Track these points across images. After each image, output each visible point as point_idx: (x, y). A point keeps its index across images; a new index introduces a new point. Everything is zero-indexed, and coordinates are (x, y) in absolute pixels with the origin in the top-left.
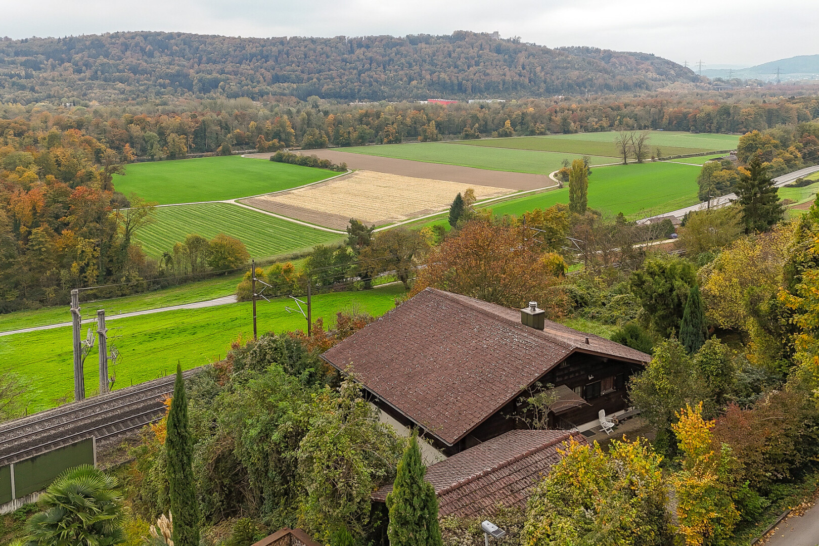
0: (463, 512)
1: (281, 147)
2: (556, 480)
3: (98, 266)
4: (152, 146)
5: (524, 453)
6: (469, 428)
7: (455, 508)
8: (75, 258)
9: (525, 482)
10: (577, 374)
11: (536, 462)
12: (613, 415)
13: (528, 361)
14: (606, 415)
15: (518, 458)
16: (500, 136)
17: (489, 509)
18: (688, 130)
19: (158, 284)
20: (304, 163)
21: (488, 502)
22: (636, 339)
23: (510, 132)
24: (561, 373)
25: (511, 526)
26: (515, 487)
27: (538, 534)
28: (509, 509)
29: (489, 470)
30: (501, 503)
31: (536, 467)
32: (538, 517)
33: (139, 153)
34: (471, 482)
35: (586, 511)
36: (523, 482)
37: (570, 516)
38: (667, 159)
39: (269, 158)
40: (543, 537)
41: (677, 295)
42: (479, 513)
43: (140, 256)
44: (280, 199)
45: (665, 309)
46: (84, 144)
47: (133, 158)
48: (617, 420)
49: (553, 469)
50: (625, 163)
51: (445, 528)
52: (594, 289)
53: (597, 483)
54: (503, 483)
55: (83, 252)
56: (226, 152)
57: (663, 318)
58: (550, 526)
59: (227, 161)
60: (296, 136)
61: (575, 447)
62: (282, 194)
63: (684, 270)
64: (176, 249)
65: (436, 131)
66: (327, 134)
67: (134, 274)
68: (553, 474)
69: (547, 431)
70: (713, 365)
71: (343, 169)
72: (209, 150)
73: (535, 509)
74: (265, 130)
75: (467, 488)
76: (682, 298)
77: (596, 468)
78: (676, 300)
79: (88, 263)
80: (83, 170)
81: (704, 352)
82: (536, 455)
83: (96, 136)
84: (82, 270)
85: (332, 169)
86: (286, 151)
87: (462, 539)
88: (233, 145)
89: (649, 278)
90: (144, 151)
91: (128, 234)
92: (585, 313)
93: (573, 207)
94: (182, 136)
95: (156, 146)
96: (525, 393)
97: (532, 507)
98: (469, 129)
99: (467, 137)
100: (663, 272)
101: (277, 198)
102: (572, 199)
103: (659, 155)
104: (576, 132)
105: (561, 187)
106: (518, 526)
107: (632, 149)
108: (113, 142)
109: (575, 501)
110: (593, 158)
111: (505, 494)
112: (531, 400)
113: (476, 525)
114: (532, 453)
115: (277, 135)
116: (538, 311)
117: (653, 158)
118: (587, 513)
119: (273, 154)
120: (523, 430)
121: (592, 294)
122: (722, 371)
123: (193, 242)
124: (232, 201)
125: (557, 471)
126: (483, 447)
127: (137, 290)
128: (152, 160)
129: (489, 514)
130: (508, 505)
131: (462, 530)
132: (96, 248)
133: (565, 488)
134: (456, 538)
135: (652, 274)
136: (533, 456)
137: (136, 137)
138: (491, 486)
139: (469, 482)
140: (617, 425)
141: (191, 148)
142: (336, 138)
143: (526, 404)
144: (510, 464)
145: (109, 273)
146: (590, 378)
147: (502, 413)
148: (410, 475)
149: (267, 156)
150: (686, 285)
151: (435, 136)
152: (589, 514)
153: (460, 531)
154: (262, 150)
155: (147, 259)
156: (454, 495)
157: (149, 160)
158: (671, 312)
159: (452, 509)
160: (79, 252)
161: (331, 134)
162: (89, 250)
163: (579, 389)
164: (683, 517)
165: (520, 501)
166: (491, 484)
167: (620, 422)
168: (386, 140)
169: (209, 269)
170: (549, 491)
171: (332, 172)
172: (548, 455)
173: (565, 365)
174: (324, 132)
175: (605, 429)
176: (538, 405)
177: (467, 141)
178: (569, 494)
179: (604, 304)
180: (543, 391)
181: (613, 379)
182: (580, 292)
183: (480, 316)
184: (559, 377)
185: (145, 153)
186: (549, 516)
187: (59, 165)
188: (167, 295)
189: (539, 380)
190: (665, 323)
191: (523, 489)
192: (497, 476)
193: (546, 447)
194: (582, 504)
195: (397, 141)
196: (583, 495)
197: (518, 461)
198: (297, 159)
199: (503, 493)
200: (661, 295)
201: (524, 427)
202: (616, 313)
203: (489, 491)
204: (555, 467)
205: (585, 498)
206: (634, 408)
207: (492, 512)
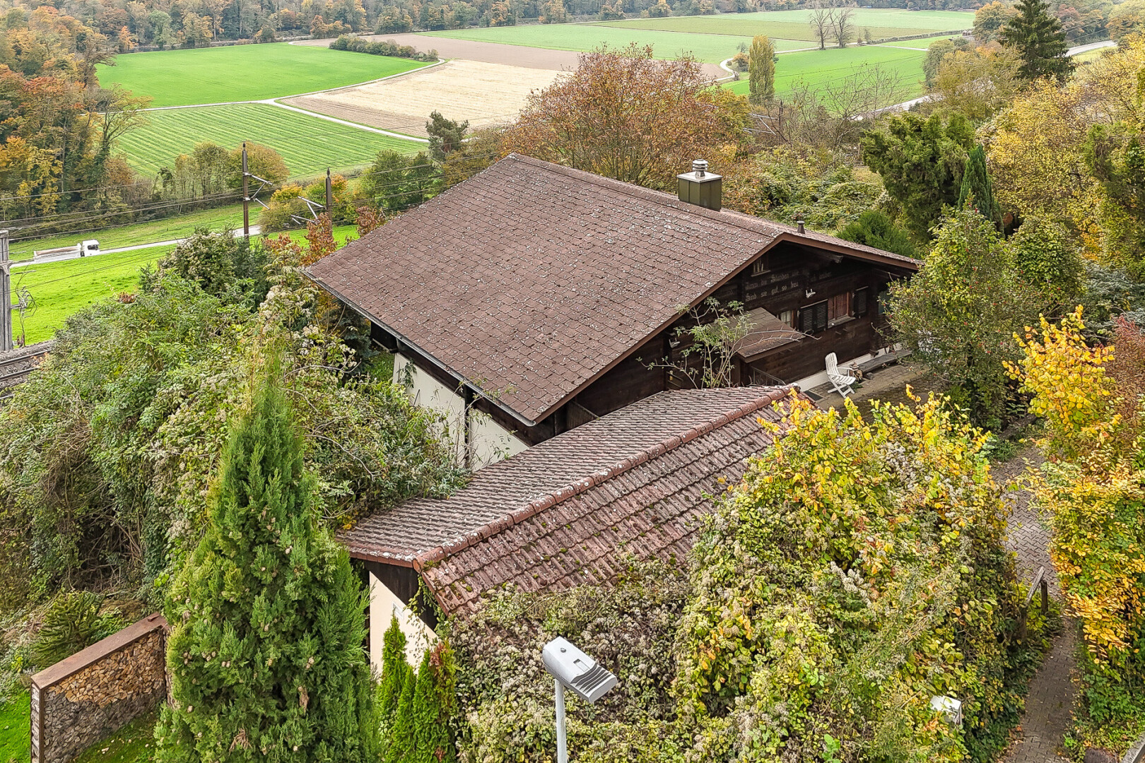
0: (536, 578)
1: (346, 31)
2: (759, 495)
3: (60, 188)
4: (161, 31)
5: (683, 434)
6: (570, 388)
7: (518, 567)
8: (24, 176)
9: (687, 499)
10: (784, 288)
11: (711, 453)
12: (851, 362)
13: (690, 261)
14: (839, 364)
15: (671, 445)
16: (653, 15)
17: (601, 567)
18: (905, 7)
19: (150, 212)
20: (377, 51)
21: (598, 548)
22: (882, 235)
23: (666, 11)
24: (755, 286)
25: (652, 607)
26: (663, 512)
27: (721, 638)
28: (650, 564)
29: (605, 473)
30: (631, 549)
31: (711, 463)
32: (719, 590)
33: (143, 40)
34: (562, 504)
35: (843, 575)
36: (681, 497)
37: (800, 584)
38: (878, 43)
39: (328, 46)
40: (732, 645)
41: (946, 165)
42: (576, 579)
43: (124, 173)
44: (340, 97)
45: (923, 190)
46: (59, 27)
47: (132, 47)
48: (859, 372)
49: (753, 467)
50: (823, 48)
51: (487, 623)
52: (797, 178)
53: (861, 499)
54: (635, 505)
55: (36, 167)
56: (267, 38)
57: (921, 204)
58: (750, 615)
59: (269, 50)
60: (367, 17)
61: (803, 416)
62: (344, 90)
63: (953, 124)
64: (179, 164)
65: (563, 10)
66: (412, 14)
67: (115, 199)
68: (752, 479)
69: (730, 390)
70: (1042, 260)
71: (432, 58)
72: (245, 36)
73: (712, 568)
74: (324, 10)
75: (551, 517)
76: (954, 170)
77: (853, 463)
78: (943, 173)
79: (44, 182)
80: (53, 59)
81: (1023, 239)
82: (710, 439)
83: (80, 17)
84: (35, 192)
85: (417, 58)
86: (352, 36)
87: (527, 651)
88: (278, 29)
89: (894, 139)
90: (149, 36)
91: (106, 142)
92: (785, 214)
93: (755, 99)
94: (205, 18)
95: (167, 29)
96: (685, 319)
97: (703, 563)
98: (610, 7)
99: (607, 17)
100: (919, 130)
101: (336, 96)
102: (753, 89)
103: (867, 39)
104: (755, 10)
105: (737, 78)
106: (670, 607)
107: (832, 30)
108: (105, 25)
109: (810, 545)
110: (779, 43)
111: (639, 529)
112: (697, 330)
113: (564, 611)
114: (701, 435)
115: (342, 15)
116: (709, 176)
117: (860, 41)
118: (845, 580)
119: (334, 40)
120: (682, 391)
121: (795, 185)
122: (1061, 271)
123: (205, 153)
124: (271, 102)
125: (763, 472)
126: (598, 425)
127: (119, 221)
128: (161, 48)
129: (600, 579)
130: (645, 553)
131: (531, 626)
132: (56, 161)
133: (783, 514)
134: (511, 648)
135: (899, 133)
136: (703, 441)
137: (140, 19)
138: (607, 510)
139: (555, 504)
140: (860, 381)
141: (218, 33)
142: (424, 19)
143: (689, 340)
144: (651, 458)
145: (77, 197)
146: (808, 295)
147: (640, 359)
148: (242, 511)
149: (327, 43)
150: (959, 147)
151: (562, 16)
152: (849, 581)
153: (525, 628)
154: (319, 35)
155: (136, 178)
156: (518, 537)
157: (155, 50)
158: (934, 195)
159: (509, 570)
160: (30, 167)
161: (417, 14)
162: (45, 165)
163: (787, 317)
164: (1072, 573)
165: (674, 543)
166: (608, 506)
167: (864, 374)
168: (493, 21)
169: (228, 191)
170: (744, 522)
171: (416, 62)
172: (737, 437)
173: (760, 270)
174: (407, 11)
175: (838, 388)
176: (712, 343)
177: (607, 23)
178: (795, 528)
179: (815, 199)
180: (720, 313)
181: (850, 297)
182: (775, 182)
183: (603, 192)
184: (751, 292)
185: (150, 39)
186: (746, 588)
187: (19, 52)
188: (164, 227)
189: (713, 295)
190: (925, 213)
191: (682, 514)
192: (621, 488)
193: (731, 420)
194: (827, 551)
195: (510, 22)
196: (829, 529)
197: (670, 453)
198: (366, 47)
199: (635, 525)
200: (917, 167)
201: (686, 384)
202: (834, 211)
203: (603, 523)
204: (757, 463)
205: (835, 537)
206: (888, 349)
207: (607, 573)
